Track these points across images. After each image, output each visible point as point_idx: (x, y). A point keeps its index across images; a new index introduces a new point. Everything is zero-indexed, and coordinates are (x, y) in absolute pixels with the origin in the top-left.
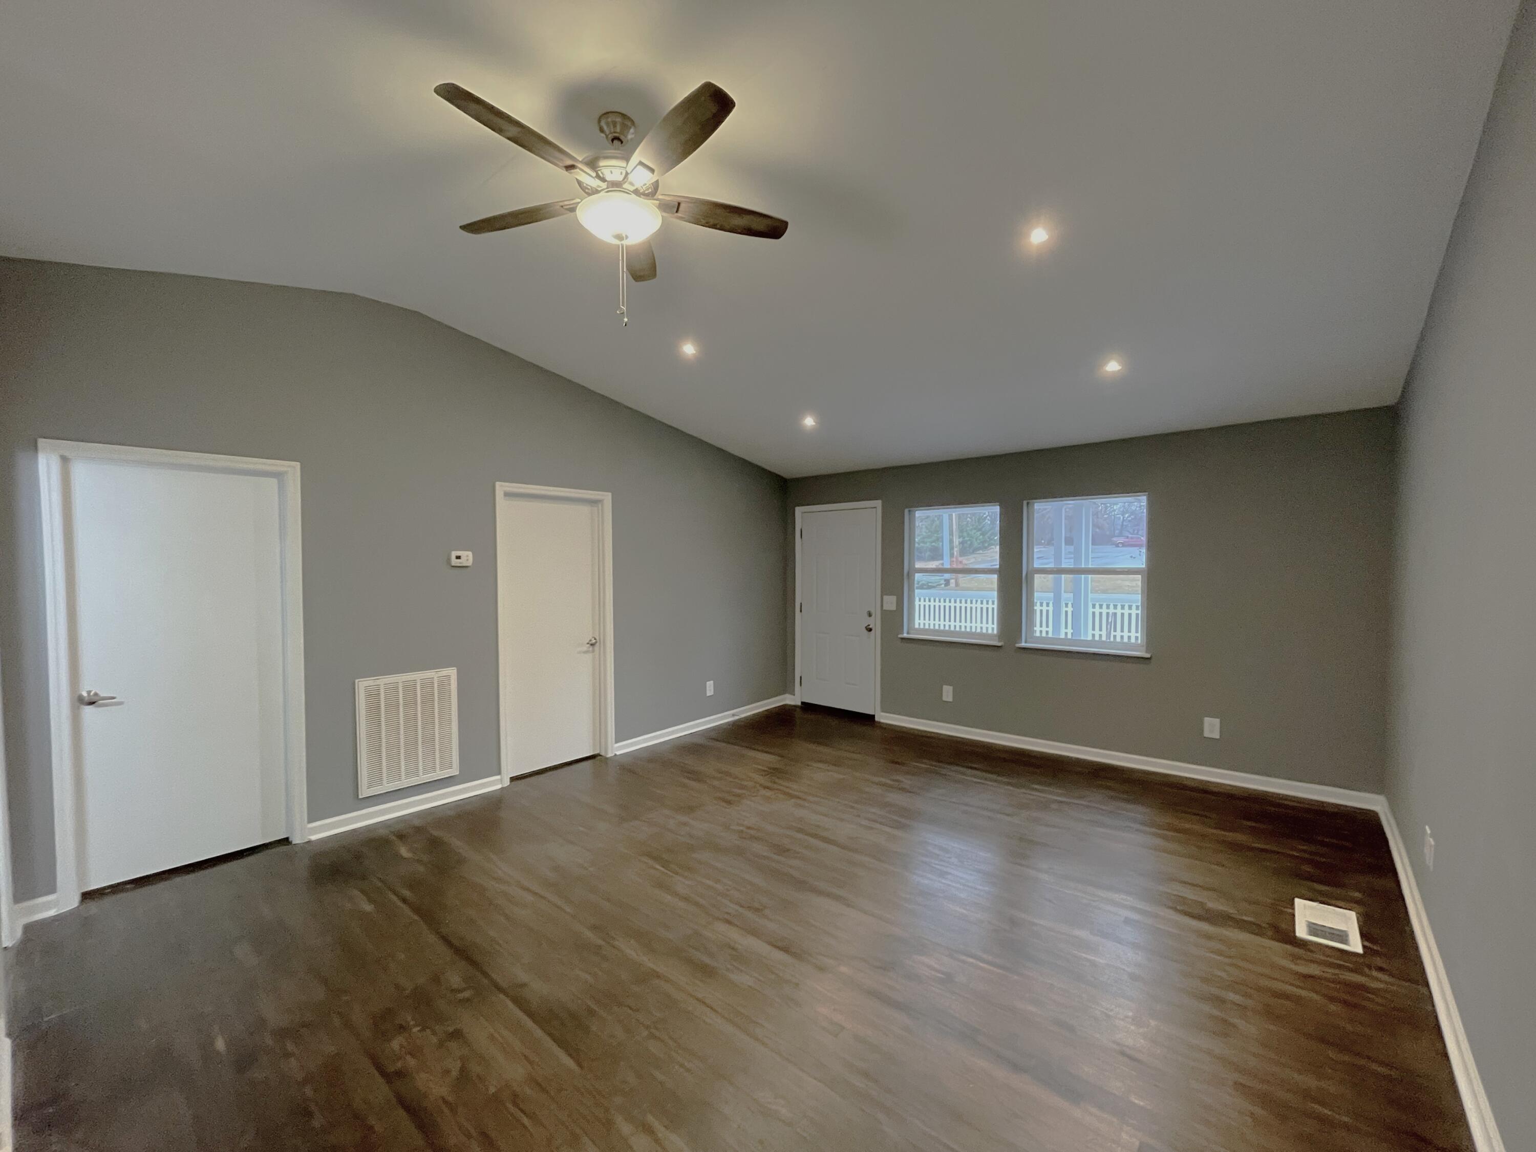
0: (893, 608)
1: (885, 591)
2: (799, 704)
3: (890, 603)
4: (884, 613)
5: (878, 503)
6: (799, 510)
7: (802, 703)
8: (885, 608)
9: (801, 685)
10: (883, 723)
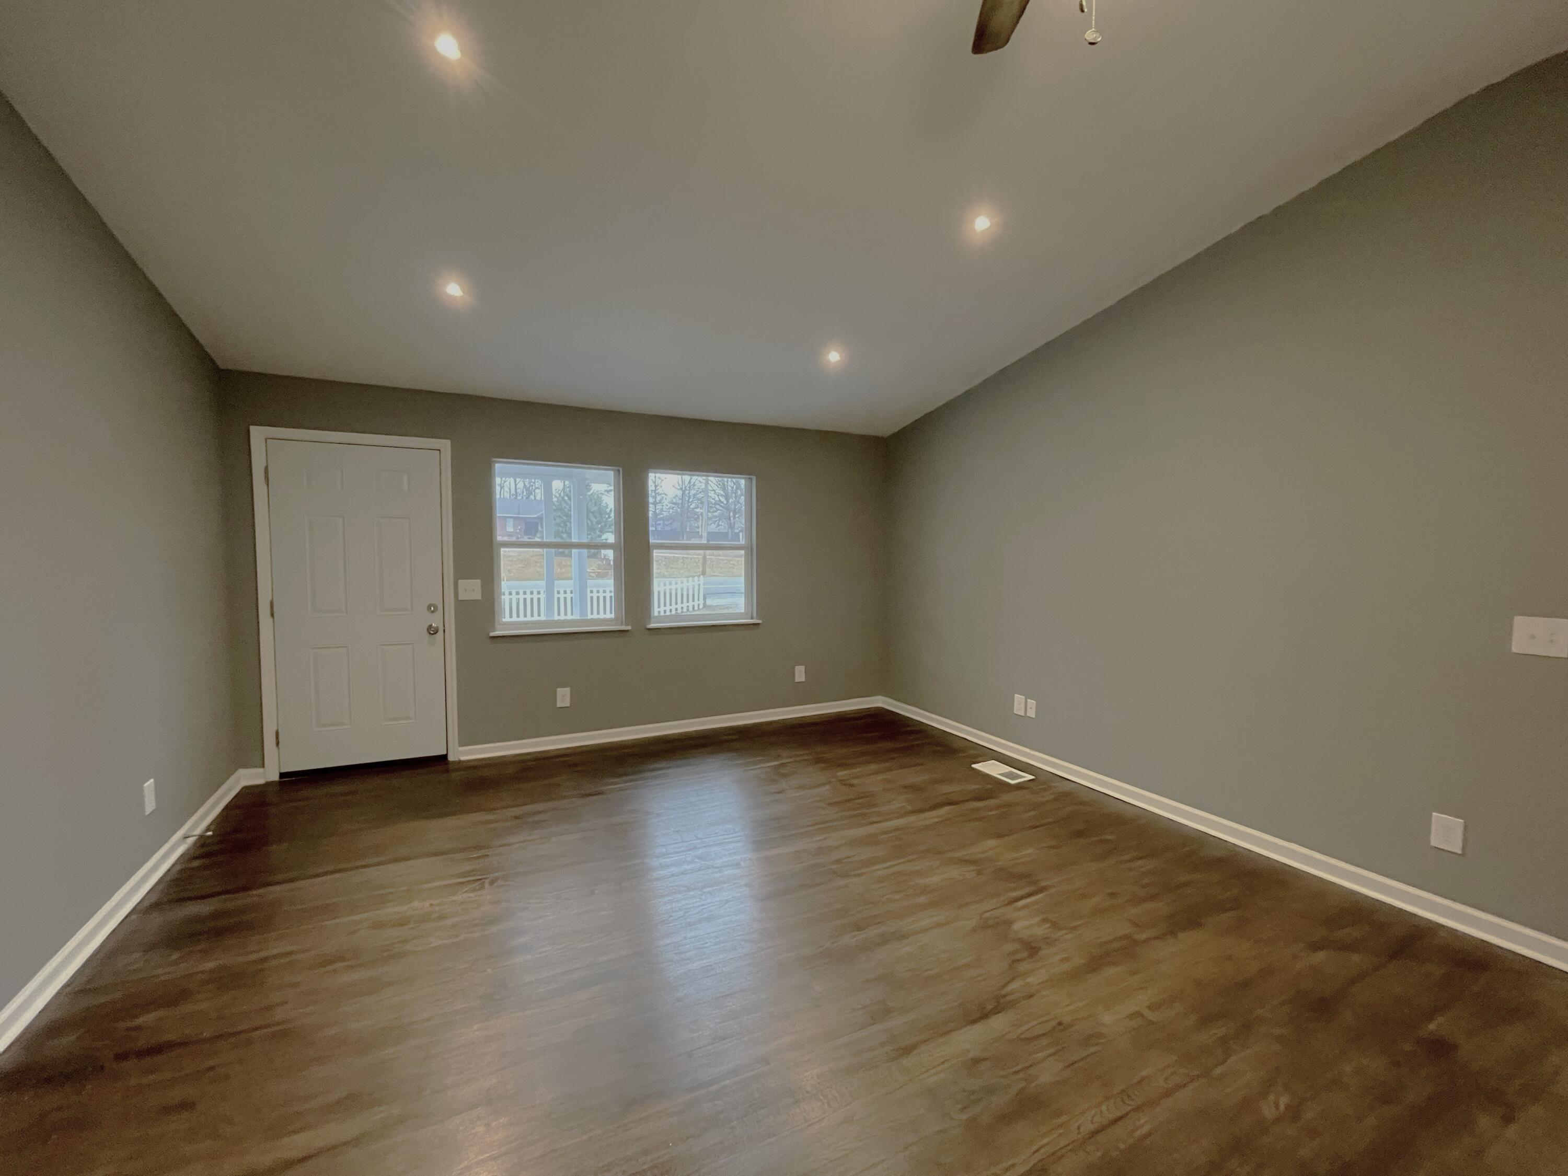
0: (478, 596)
1: (461, 572)
2: (276, 778)
3: (472, 589)
4: (461, 605)
5: (445, 445)
6: (258, 434)
7: (282, 775)
8: (460, 598)
9: (278, 744)
10: (464, 761)
